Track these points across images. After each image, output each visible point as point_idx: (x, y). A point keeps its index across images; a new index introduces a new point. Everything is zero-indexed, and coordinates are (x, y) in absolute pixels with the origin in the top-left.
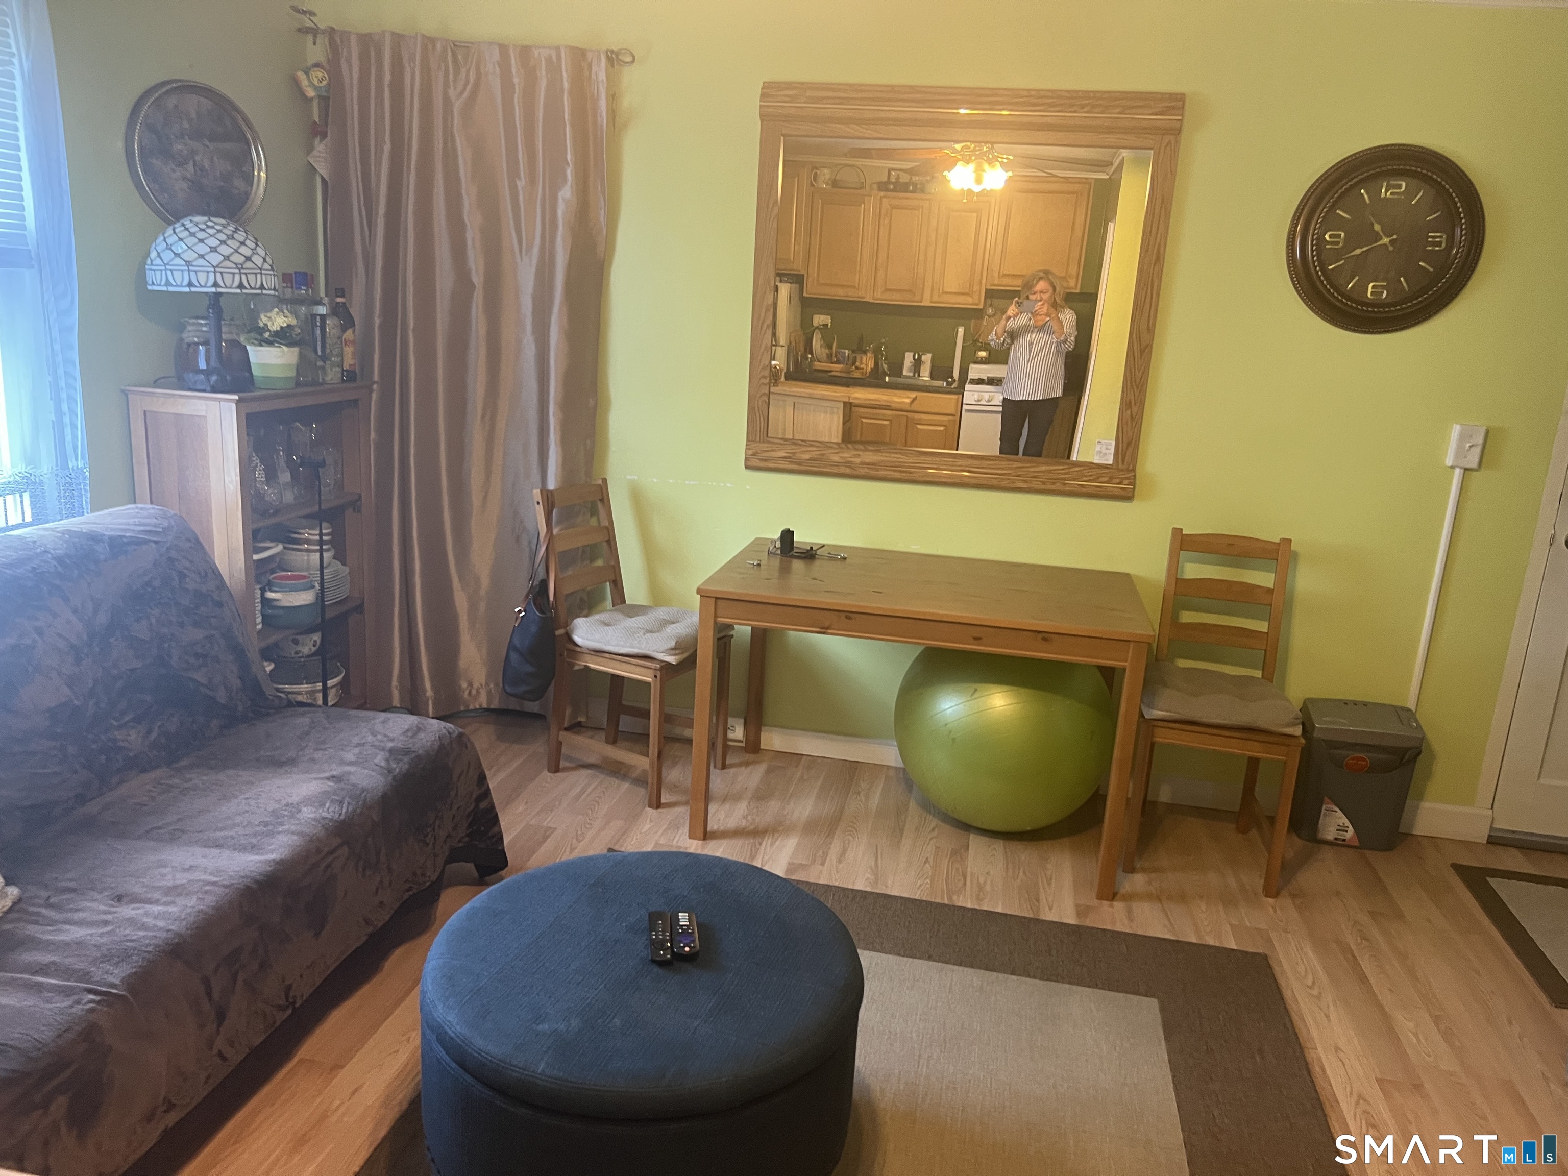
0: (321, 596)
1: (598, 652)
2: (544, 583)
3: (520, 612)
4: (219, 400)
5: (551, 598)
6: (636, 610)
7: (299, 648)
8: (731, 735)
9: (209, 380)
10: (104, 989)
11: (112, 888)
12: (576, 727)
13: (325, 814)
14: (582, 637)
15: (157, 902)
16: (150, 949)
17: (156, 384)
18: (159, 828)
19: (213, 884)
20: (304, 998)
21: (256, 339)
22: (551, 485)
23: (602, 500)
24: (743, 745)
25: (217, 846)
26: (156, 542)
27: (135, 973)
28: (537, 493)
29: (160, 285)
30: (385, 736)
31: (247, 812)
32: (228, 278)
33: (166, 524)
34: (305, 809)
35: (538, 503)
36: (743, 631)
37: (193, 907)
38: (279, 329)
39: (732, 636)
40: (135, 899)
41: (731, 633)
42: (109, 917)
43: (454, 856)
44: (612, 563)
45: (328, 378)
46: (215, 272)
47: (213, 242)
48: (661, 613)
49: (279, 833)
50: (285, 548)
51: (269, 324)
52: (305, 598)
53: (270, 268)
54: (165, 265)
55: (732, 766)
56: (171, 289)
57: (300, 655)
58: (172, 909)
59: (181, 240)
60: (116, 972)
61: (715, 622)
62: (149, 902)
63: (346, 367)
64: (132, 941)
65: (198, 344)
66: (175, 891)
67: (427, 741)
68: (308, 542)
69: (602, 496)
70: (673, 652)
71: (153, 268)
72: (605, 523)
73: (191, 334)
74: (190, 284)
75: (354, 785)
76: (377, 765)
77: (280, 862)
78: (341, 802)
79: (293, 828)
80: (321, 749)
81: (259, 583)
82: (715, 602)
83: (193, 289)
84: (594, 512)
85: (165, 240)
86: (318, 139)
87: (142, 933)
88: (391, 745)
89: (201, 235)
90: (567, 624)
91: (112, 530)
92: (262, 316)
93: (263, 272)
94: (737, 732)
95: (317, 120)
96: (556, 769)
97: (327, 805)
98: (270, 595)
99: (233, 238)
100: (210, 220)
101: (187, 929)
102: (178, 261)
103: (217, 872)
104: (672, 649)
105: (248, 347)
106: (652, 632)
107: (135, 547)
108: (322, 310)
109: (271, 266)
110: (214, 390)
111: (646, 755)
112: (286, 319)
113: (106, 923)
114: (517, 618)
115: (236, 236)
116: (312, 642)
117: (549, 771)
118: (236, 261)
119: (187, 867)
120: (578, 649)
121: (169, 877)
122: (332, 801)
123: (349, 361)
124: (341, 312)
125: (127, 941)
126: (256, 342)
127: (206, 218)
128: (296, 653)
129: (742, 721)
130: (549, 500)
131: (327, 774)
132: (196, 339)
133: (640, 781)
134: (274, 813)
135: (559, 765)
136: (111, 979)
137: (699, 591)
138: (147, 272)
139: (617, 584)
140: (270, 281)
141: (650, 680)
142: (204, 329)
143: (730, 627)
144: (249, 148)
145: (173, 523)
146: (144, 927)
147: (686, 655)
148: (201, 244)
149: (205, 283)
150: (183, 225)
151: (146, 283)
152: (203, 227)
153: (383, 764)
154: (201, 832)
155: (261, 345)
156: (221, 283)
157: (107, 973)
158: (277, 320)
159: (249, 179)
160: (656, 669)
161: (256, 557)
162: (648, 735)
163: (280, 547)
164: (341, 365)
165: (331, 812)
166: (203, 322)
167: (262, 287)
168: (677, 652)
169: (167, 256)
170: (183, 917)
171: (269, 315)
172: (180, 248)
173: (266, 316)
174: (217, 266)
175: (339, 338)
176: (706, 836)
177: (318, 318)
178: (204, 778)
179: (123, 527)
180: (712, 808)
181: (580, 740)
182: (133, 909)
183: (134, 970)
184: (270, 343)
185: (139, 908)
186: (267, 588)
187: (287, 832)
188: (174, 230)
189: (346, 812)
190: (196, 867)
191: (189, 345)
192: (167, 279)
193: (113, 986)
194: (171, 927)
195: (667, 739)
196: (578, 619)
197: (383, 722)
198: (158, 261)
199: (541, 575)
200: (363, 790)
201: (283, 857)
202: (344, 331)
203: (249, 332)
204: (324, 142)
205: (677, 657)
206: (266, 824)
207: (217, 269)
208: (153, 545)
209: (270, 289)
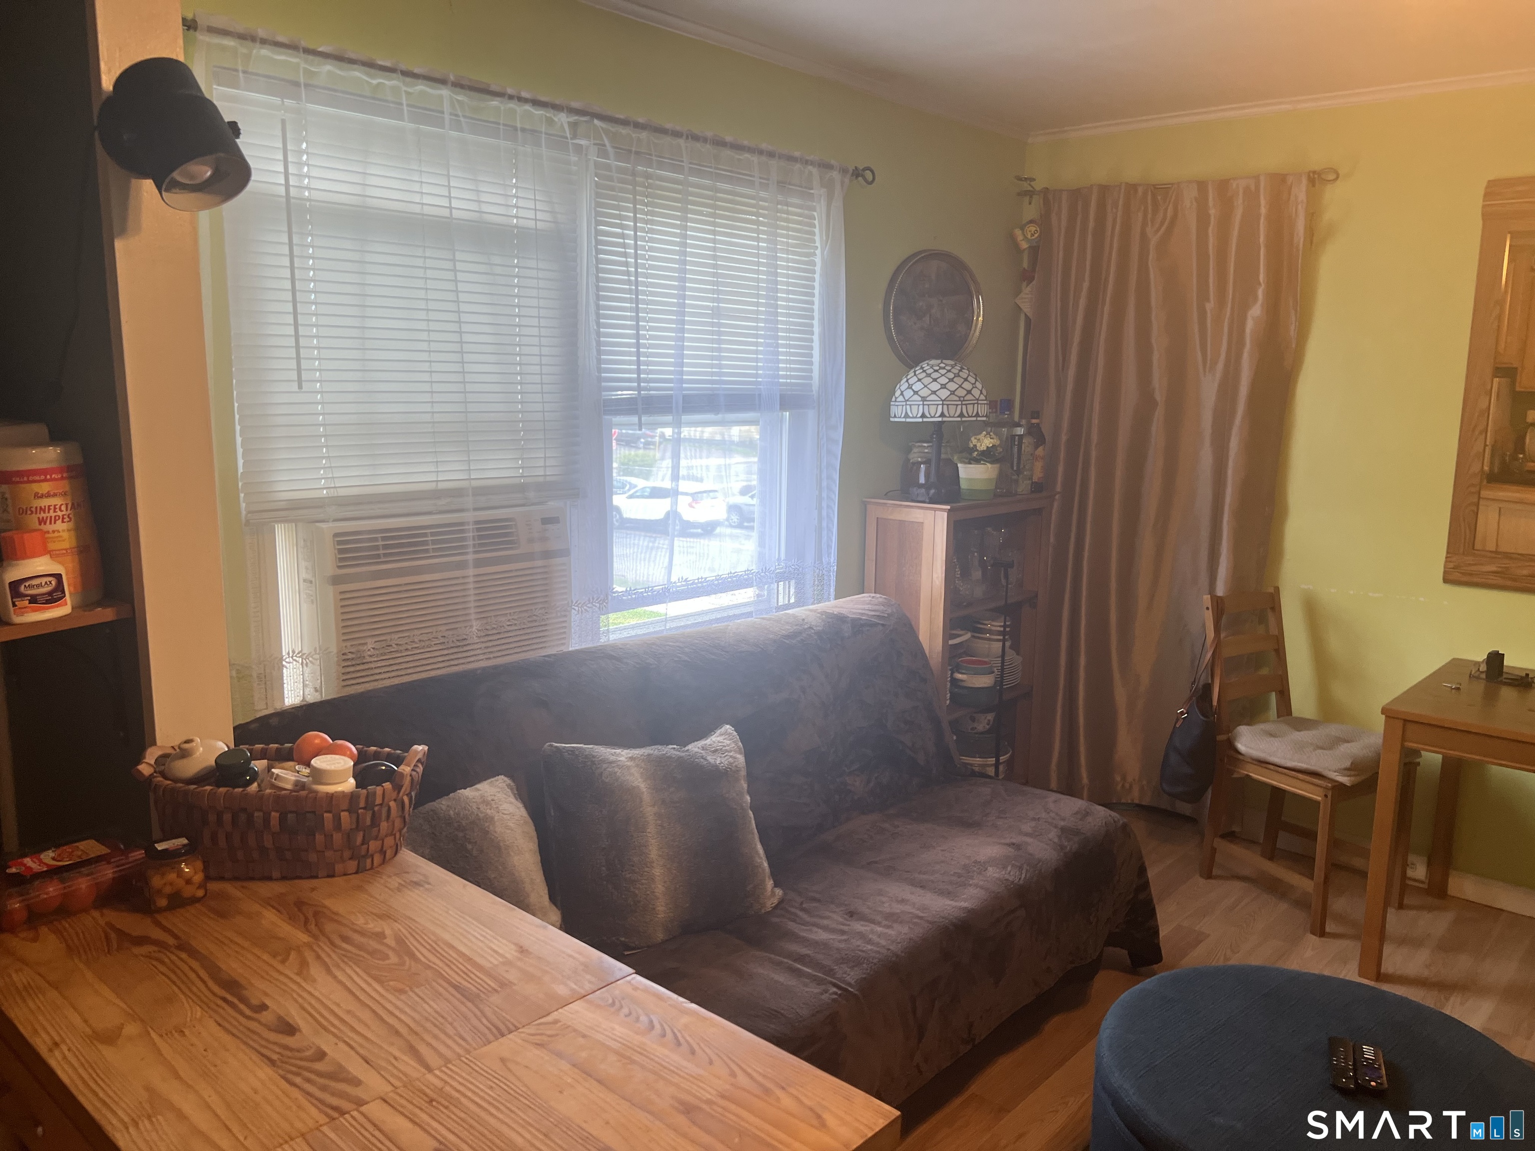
0: (1000, 681)
1: (1262, 763)
2: (1208, 688)
3: (1182, 713)
4: (935, 510)
5: (1215, 703)
6: (1302, 724)
7: (975, 725)
8: (1410, 873)
9: (928, 494)
10: (843, 986)
11: (846, 905)
12: (1230, 836)
13: (1007, 876)
14: (1245, 745)
15: (879, 924)
16: (875, 961)
17: (887, 496)
18: (876, 862)
19: (921, 918)
20: (982, 1038)
21: (967, 459)
22: (1220, 591)
23: (1273, 609)
24: (1425, 886)
25: (921, 887)
26: (883, 625)
27: (865, 978)
28: (1207, 598)
29: (900, 417)
30: (1057, 814)
31: (943, 862)
32: (952, 408)
33: (890, 611)
34: (990, 869)
35: (1208, 608)
36: (1432, 758)
37: (905, 934)
38: (985, 449)
39: (1419, 764)
40: (863, 918)
41: (1418, 760)
42: (846, 928)
43: (1112, 940)
44: (1280, 673)
45: (1019, 490)
46: (943, 404)
47: (944, 380)
48: (1333, 730)
49: (970, 885)
50: (973, 637)
51: (979, 444)
52: (984, 681)
53: (984, 398)
54: (906, 401)
55: (1410, 908)
56: (908, 420)
57: (975, 731)
58: (890, 931)
59: (919, 380)
60: (852, 974)
61: (1402, 746)
62: (873, 922)
63: (1035, 479)
64: (863, 951)
65: (921, 463)
66: (893, 918)
67: (1095, 826)
68: (990, 632)
69: (1273, 604)
70: (1349, 773)
71: (897, 404)
72: (1274, 631)
73: (916, 455)
74: (923, 416)
75: (1031, 855)
76: (1050, 840)
77: (970, 911)
78: (1020, 868)
79: (981, 883)
80: (1001, 818)
81: (950, 665)
82: (1404, 726)
83: (925, 420)
84: (1263, 620)
85: (907, 381)
86: (1025, 284)
87: (869, 947)
88: (1062, 823)
89: (935, 375)
90: (1230, 730)
91: (854, 613)
92: (973, 439)
93: (979, 402)
94: (1419, 871)
95: (1026, 268)
96: (1209, 876)
97: (1009, 868)
98: (959, 676)
99: (959, 376)
100: (942, 362)
101: (902, 952)
102: (916, 397)
103: (924, 908)
104: (1346, 769)
105: (959, 465)
106: (1322, 748)
107: (868, 628)
108: (1020, 431)
109: (986, 397)
110: (932, 502)
111: (1311, 877)
112: (992, 440)
113: (843, 932)
114: (1177, 720)
115: (961, 373)
116: (986, 721)
117: (1201, 876)
118: (959, 395)
119: (900, 899)
120: (1241, 757)
121: (886, 905)
122: (1013, 865)
123: (1038, 474)
124: (1035, 432)
125: (859, 950)
126: (967, 461)
127: (939, 361)
128: (973, 729)
129: (1425, 859)
130: (1219, 606)
131: (1008, 841)
132: (919, 459)
133: (1302, 903)
134: (965, 867)
135: (1211, 872)
136: (848, 978)
137: (1384, 711)
138: (892, 407)
139: (1284, 694)
140: (983, 410)
141: (1320, 799)
142: (926, 451)
143: (1417, 753)
144: (972, 297)
145: (895, 610)
146: (870, 942)
147: (1363, 777)
148: (935, 383)
149: (934, 413)
150: (922, 368)
151: (890, 417)
152: (937, 368)
153: (1056, 840)
154: (908, 872)
155: (970, 463)
156: (946, 413)
157: (845, 973)
158: (985, 442)
159: (969, 323)
160: (1326, 788)
161: (951, 642)
162: (1314, 859)
163: (968, 636)
164: (1031, 478)
165: (1012, 875)
166: (925, 445)
167: (977, 415)
168: (1353, 773)
169: (908, 393)
170: (899, 941)
171: (978, 437)
172: (918, 386)
173: (975, 438)
174: (945, 400)
175: (1032, 454)
176: (1380, 977)
177: (1017, 437)
178: (908, 827)
179: (860, 611)
180: (1387, 950)
181: (1236, 850)
182: (862, 925)
183: (864, 976)
184: (977, 461)
185: (866, 926)
186: (955, 669)
187: (976, 886)
188: (915, 372)
189: (1025, 878)
190: (908, 901)
191: (914, 464)
192: (906, 413)
193: (850, 984)
194: (891, 947)
195: (1334, 866)
196: (1241, 727)
197: (1055, 802)
198: (901, 399)
199: (1203, 679)
200: (1040, 861)
201: (973, 907)
202: (1036, 448)
203: (961, 452)
204: (1031, 285)
205: (1353, 778)
206: (960, 876)
207: (945, 402)
208: (881, 628)
209: (983, 416)
